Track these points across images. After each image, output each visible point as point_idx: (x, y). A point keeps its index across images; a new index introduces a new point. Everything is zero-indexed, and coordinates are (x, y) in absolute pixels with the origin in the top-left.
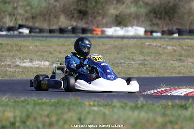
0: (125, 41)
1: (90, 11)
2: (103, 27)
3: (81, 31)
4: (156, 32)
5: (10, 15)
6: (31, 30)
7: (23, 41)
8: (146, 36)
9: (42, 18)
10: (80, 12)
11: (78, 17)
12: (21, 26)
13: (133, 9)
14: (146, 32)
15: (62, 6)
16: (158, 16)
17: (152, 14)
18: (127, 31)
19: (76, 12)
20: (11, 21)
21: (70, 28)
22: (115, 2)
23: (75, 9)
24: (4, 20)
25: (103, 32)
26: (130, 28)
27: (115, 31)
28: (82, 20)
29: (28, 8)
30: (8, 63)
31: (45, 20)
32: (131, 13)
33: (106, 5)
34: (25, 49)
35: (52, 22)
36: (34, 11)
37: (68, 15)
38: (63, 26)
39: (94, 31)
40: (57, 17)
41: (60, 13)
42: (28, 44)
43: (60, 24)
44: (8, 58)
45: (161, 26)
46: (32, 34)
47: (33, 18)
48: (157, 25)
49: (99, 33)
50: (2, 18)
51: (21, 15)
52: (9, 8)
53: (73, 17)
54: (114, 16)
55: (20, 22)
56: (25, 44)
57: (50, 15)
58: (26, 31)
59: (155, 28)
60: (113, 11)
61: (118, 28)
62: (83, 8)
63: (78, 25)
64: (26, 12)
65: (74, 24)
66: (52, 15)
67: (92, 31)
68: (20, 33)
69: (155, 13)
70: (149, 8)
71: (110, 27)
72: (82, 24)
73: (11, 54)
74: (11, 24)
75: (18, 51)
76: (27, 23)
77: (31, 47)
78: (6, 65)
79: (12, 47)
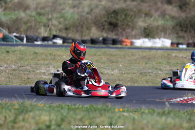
0: (153, 52)
1: (120, 24)
2: (132, 39)
3: (111, 42)
4: (182, 44)
5: (45, 26)
6: (65, 40)
7: (57, 51)
8: (172, 48)
9: (74, 30)
10: (111, 24)
11: (109, 29)
12: (55, 37)
13: (161, 22)
14: (172, 44)
15: (93, 18)
16: (184, 29)
17: (178, 27)
18: (155, 43)
19: (106, 24)
20: (46, 31)
21: (101, 39)
22: (143, 15)
23: (105, 21)
24: (39, 31)
25: (132, 43)
26: (157, 40)
27: (144, 42)
28: (112, 31)
29: (61, 20)
30: (43, 71)
31: (77, 31)
32: (158, 26)
33: (135, 17)
34: (59, 58)
35: (84, 34)
36: (67, 22)
37: (99, 27)
38: (94, 37)
39: (123, 42)
40: (88, 28)
41: (92, 25)
42: (61, 54)
43: (92, 35)
44: (43, 66)
45: (187, 39)
46: (66, 44)
47: (66, 29)
48: (184, 37)
49: (129, 44)
50: (38, 29)
51: (55, 26)
52: (44, 19)
53: (104, 29)
54: (143, 29)
55: (55, 33)
56: (58, 53)
57: (82, 27)
58: (59, 41)
59: (181, 41)
60: (141, 23)
61: (146, 40)
62: (114, 21)
63: (109, 36)
64: (60, 23)
65: (105, 35)
66: (84, 26)
67: (121, 42)
68: (54, 43)
69: (181, 26)
70: (175, 21)
71: (139, 39)
72: (112, 36)
73: (46, 62)
74: (46, 35)
75: (52, 60)
76: (60, 34)
77: (64, 57)
78: (40, 73)
79: (46, 56)
